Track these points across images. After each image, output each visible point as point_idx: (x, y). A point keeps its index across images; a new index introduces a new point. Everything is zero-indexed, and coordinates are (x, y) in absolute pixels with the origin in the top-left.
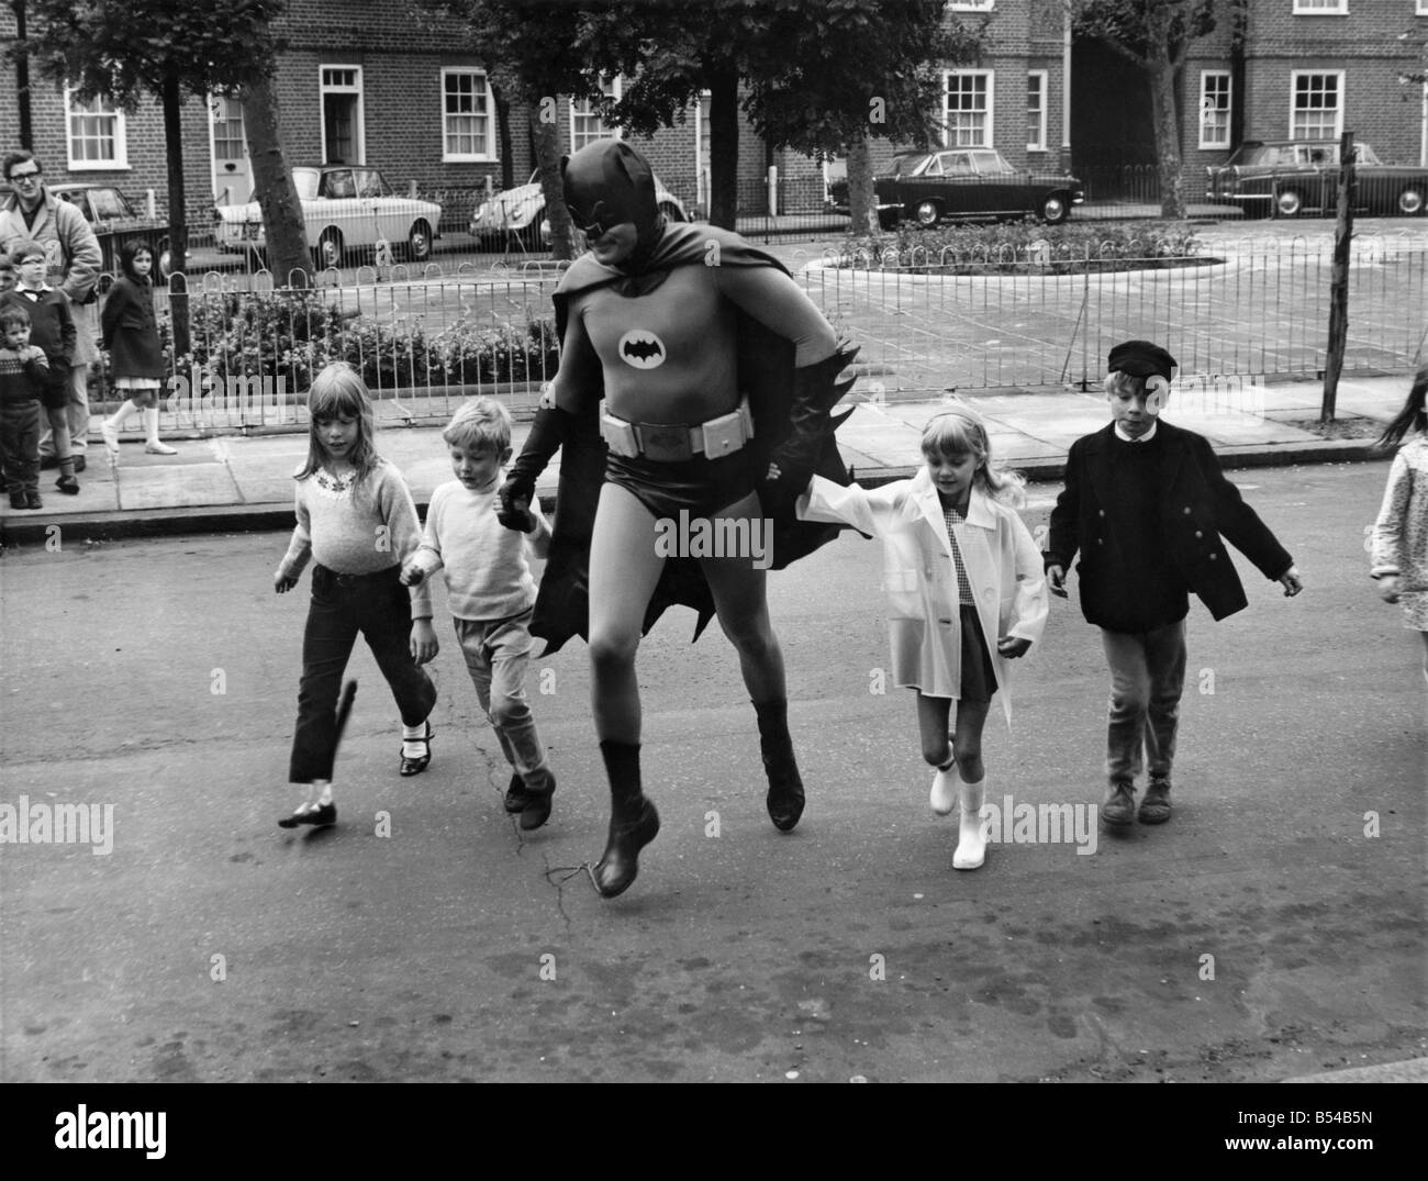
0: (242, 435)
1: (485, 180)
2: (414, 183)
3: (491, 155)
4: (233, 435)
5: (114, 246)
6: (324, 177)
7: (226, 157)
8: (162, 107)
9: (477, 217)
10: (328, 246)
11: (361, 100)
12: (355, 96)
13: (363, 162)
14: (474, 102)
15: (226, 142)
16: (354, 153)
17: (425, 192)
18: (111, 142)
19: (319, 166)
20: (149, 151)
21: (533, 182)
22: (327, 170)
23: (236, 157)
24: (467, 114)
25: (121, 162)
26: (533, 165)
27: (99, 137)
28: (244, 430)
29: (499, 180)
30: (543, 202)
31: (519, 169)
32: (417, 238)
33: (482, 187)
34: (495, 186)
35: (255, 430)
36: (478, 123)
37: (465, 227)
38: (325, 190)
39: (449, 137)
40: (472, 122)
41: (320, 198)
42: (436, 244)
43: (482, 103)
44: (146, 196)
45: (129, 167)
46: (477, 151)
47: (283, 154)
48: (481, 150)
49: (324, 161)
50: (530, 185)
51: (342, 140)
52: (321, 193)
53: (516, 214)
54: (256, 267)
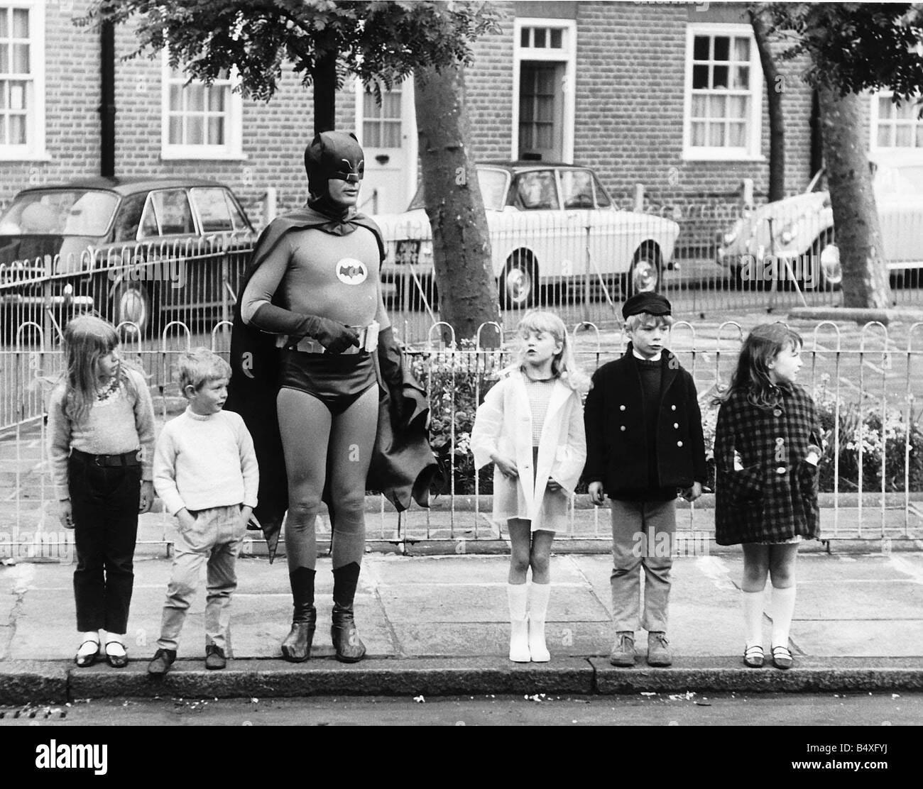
0: (398, 553)
1: (743, 186)
2: (641, 189)
3: (754, 148)
4: (385, 552)
5: (225, 272)
6: (515, 182)
7: (377, 146)
8: (312, 87)
9: (728, 238)
10: (515, 276)
11: (571, 69)
12: (563, 64)
13: (569, 158)
14: (733, 75)
15: (378, 124)
16: (557, 144)
17: (656, 201)
18: (221, 121)
19: (507, 164)
20: (272, 134)
21: (814, 190)
22: (519, 170)
23: (392, 145)
24: (721, 91)
25: (233, 149)
26: (814, 167)
27: (206, 114)
28: (401, 546)
29: (764, 186)
30: (830, 222)
31: (794, 170)
32: (643, 267)
33: (737, 195)
34: (757, 195)
35: (417, 547)
36: (737, 102)
37: (711, 252)
38: (517, 198)
39: (695, 125)
40: (728, 100)
41: (510, 209)
42: (668, 276)
43: (744, 74)
44: (265, 197)
45: (244, 157)
46: (733, 144)
47: (466, 151)
48: (740, 143)
49: (515, 157)
50: (809, 194)
51: (539, 125)
52: (511, 202)
53: (787, 237)
54: (417, 306)
